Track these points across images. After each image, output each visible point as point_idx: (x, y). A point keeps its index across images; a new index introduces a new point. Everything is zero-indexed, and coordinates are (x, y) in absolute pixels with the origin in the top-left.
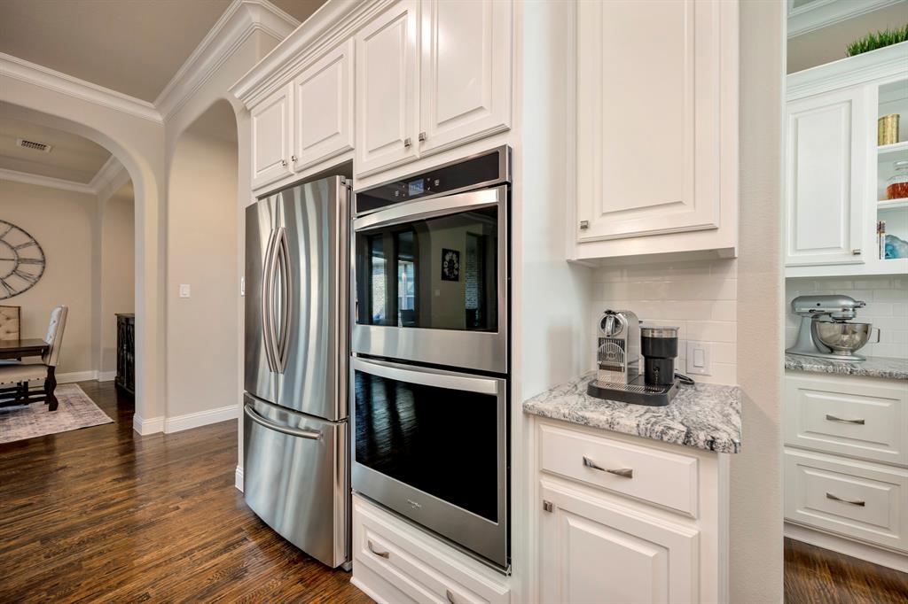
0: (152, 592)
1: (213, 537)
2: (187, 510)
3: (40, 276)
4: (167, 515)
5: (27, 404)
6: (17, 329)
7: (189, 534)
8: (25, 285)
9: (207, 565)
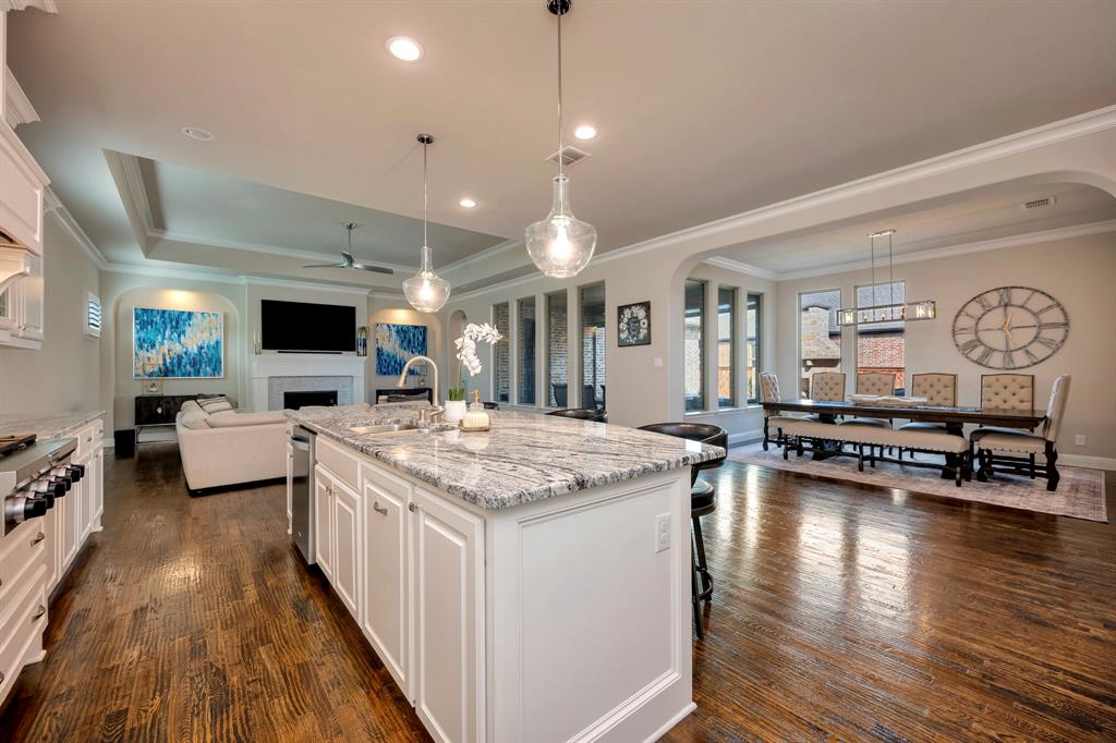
0: (987, 662)
1: (1095, 677)
2: (1096, 638)
3: (1063, 341)
4: (1068, 628)
5: (1033, 478)
6: (1030, 399)
7: (1072, 657)
8: (1048, 351)
9: (1061, 690)
